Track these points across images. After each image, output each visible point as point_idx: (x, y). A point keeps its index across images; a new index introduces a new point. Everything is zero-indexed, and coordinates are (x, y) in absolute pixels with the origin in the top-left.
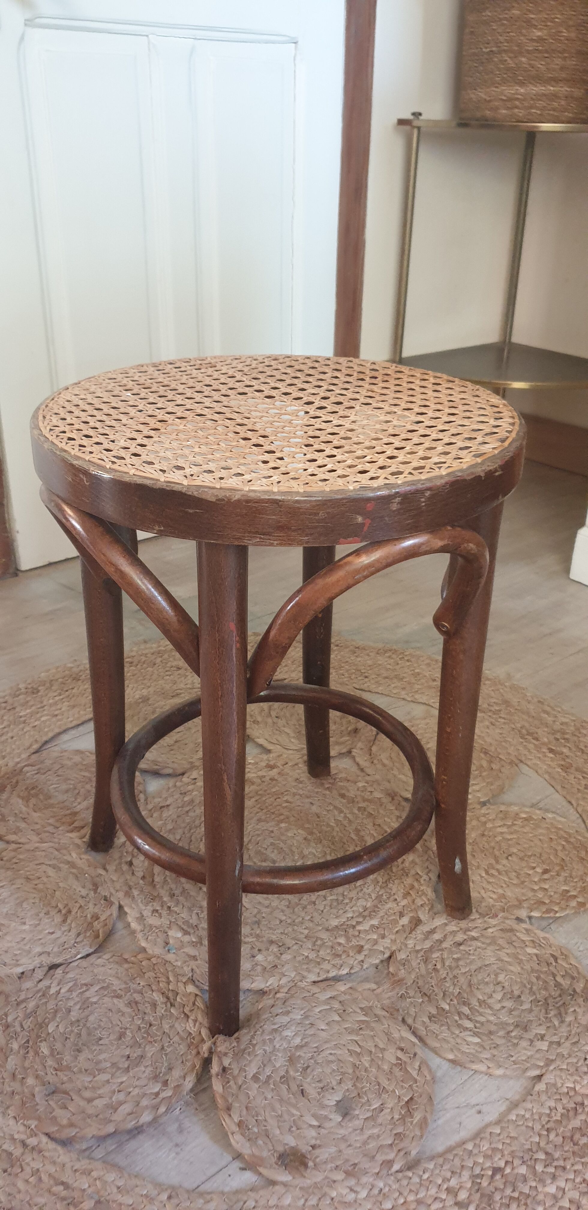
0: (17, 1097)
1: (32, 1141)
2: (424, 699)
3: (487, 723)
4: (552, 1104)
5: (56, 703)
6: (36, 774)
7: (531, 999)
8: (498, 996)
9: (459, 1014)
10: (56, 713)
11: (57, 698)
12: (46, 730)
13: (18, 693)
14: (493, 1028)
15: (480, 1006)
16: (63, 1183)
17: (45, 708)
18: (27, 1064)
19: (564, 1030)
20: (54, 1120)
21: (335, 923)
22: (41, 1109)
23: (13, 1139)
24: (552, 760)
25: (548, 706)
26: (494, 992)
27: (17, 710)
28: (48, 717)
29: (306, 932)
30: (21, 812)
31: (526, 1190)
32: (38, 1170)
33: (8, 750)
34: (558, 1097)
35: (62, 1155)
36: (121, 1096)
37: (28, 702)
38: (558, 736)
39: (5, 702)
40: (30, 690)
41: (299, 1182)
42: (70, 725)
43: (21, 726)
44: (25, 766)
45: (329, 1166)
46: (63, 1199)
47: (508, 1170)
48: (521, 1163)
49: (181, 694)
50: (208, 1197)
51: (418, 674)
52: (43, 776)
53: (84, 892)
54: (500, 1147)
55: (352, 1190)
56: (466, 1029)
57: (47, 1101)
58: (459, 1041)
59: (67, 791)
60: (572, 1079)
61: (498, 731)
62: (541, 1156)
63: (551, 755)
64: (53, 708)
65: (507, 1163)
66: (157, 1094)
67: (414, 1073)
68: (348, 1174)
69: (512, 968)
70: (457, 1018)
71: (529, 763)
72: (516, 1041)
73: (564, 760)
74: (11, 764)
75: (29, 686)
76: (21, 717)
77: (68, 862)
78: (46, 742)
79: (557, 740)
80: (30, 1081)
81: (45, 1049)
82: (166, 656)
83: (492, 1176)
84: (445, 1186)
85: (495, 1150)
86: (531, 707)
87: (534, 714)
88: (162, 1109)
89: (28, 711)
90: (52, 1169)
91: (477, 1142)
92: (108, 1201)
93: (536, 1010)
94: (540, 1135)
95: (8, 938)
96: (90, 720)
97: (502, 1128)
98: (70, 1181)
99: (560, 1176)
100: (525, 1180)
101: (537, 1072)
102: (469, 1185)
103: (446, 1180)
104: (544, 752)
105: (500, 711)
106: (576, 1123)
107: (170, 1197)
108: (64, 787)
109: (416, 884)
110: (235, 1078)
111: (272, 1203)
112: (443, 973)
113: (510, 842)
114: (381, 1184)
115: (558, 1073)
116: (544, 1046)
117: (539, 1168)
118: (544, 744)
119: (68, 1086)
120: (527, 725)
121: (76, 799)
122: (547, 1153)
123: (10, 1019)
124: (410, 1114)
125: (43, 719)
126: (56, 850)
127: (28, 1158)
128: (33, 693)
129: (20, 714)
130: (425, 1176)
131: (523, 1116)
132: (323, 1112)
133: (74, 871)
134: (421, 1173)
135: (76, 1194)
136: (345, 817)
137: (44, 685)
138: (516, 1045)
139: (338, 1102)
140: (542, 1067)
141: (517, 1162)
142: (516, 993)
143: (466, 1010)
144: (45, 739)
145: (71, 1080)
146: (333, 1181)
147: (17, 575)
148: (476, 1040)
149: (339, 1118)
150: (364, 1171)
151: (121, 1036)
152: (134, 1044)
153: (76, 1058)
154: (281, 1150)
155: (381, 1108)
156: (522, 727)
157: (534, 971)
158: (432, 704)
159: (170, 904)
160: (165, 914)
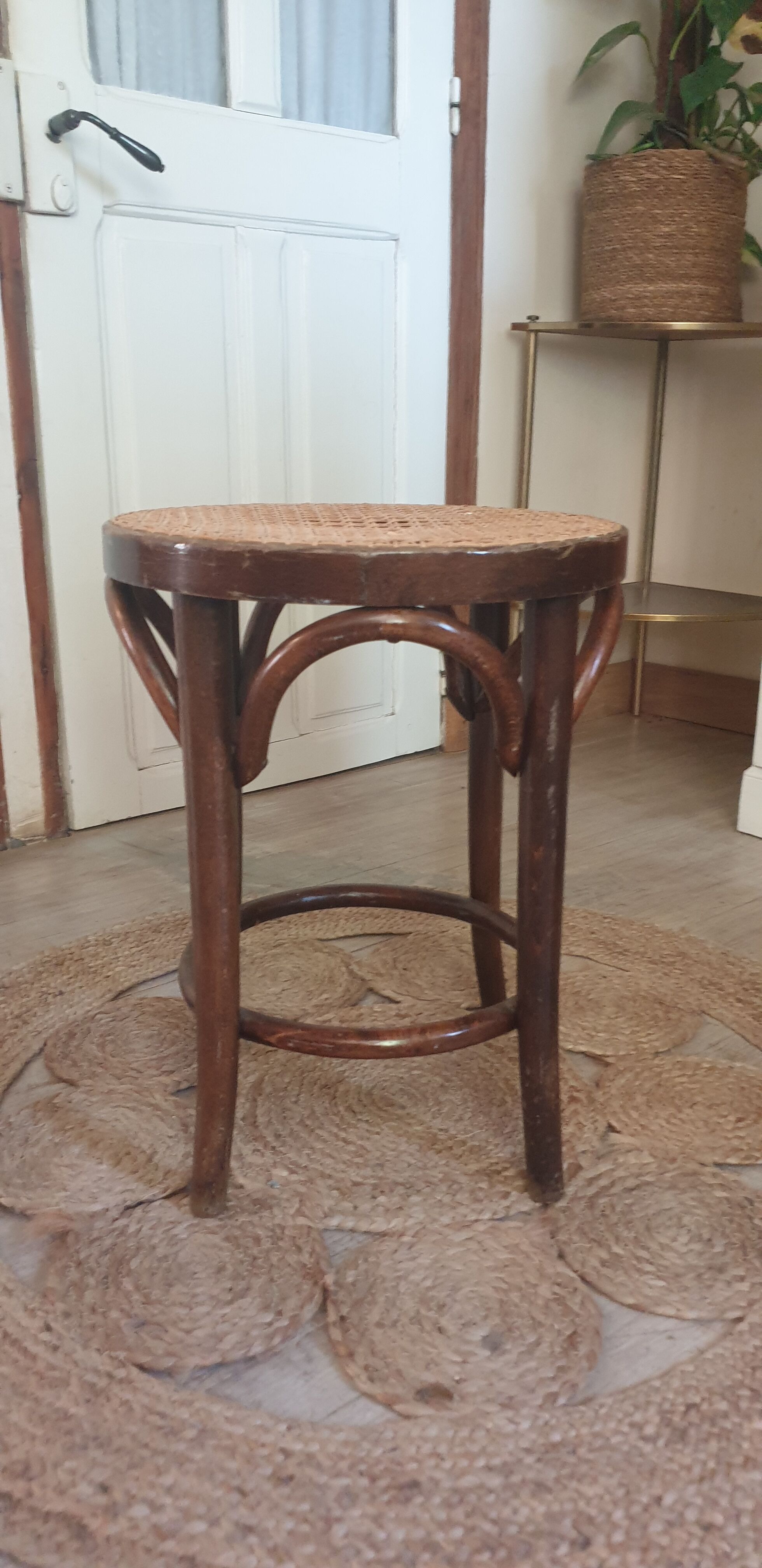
0: (100, 1329)
1: (121, 1373)
3: (659, 974)
4: (758, 1343)
5: (132, 955)
6: (111, 1021)
7: (725, 1242)
8: (684, 1239)
9: (637, 1258)
10: (133, 963)
11: (134, 950)
12: (122, 980)
13: (86, 945)
14: (679, 1271)
15: (663, 1249)
16: (158, 1413)
17: (120, 959)
18: (108, 1298)
23: (96, 1371)
24: (741, 1009)
25: (734, 957)
26: (678, 1235)
27: (86, 961)
28: (124, 968)
30: (96, 1057)
31: (728, 1426)
32: (128, 1400)
33: (76, 999)
35: (155, 1385)
36: (225, 1327)
37: (98, 954)
38: (747, 986)
39: (72, 954)
40: (100, 942)
41: (445, 1414)
42: (151, 976)
43: (90, 976)
44: (96, 1014)
45: (481, 1398)
47: (705, 1406)
48: (720, 1399)
49: (284, 944)
51: (574, 927)
52: (121, 1023)
53: (172, 1133)
54: (694, 1383)
55: (510, 1421)
56: (648, 1273)
57: (136, 1332)
58: (640, 1285)
59: (151, 1037)
61: (673, 981)
62: (746, 1393)
63: (740, 1005)
64: (130, 959)
65: (703, 1399)
66: (270, 1324)
67: (576, 1308)
68: (505, 1406)
69: (698, 1211)
70: (634, 1262)
71: (712, 1013)
72: (708, 1283)
73: (754, 1009)
74: (81, 1012)
75: (101, 939)
76: (90, 967)
77: (151, 1105)
78: (124, 991)
79: (746, 990)
80: (114, 1314)
81: (128, 1284)
83: (686, 1412)
84: (627, 1420)
85: (687, 1386)
86: (713, 959)
87: (717, 966)
88: (277, 1340)
89: (99, 962)
90: (145, 1400)
91: (666, 1379)
92: (215, 1430)
93: (731, 1253)
94: (742, 1372)
95: (83, 1177)
96: (174, 971)
97: (697, 1367)
98: (168, 1412)
100: (726, 1415)
101: (737, 1314)
102: (657, 1419)
103: (629, 1414)
104: (731, 1002)
105: (675, 962)
107: (289, 1428)
108: (147, 1032)
109: (578, 1133)
110: (355, 1326)
111: (415, 1433)
112: (614, 1218)
113: (693, 1091)
114: (546, 1416)
116: (744, 1286)
117: (744, 1405)
118: (729, 994)
119: (161, 1318)
120: (708, 976)
121: (162, 1045)
122: (752, 1390)
123: (82, 1255)
124: (574, 1347)
125: (117, 969)
126: (136, 1092)
127: (115, 1389)
128: (105, 944)
129: (90, 965)
130: (603, 1411)
131: (722, 1355)
132: (468, 1348)
133: (159, 1113)
134: (597, 1408)
135: (175, 1423)
136: (492, 1066)
137: (118, 937)
138: (710, 1287)
139: (486, 1337)
140: (744, 1308)
142: (706, 1236)
143: (644, 1254)
144: (120, 988)
145: (162, 1312)
146: (488, 1413)
147: (69, 835)
148: (662, 1283)
149: (487, 1353)
150: (524, 1404)
151: (220, 1270)
152: (236, 1277)
153: (168, 1291)
154: (419, 1386)
155: (538, 1343)
156: (703, 978)
157: (724, 1214)
158: (591, 957)
159: (274, 1144)
160: (268, 1153)
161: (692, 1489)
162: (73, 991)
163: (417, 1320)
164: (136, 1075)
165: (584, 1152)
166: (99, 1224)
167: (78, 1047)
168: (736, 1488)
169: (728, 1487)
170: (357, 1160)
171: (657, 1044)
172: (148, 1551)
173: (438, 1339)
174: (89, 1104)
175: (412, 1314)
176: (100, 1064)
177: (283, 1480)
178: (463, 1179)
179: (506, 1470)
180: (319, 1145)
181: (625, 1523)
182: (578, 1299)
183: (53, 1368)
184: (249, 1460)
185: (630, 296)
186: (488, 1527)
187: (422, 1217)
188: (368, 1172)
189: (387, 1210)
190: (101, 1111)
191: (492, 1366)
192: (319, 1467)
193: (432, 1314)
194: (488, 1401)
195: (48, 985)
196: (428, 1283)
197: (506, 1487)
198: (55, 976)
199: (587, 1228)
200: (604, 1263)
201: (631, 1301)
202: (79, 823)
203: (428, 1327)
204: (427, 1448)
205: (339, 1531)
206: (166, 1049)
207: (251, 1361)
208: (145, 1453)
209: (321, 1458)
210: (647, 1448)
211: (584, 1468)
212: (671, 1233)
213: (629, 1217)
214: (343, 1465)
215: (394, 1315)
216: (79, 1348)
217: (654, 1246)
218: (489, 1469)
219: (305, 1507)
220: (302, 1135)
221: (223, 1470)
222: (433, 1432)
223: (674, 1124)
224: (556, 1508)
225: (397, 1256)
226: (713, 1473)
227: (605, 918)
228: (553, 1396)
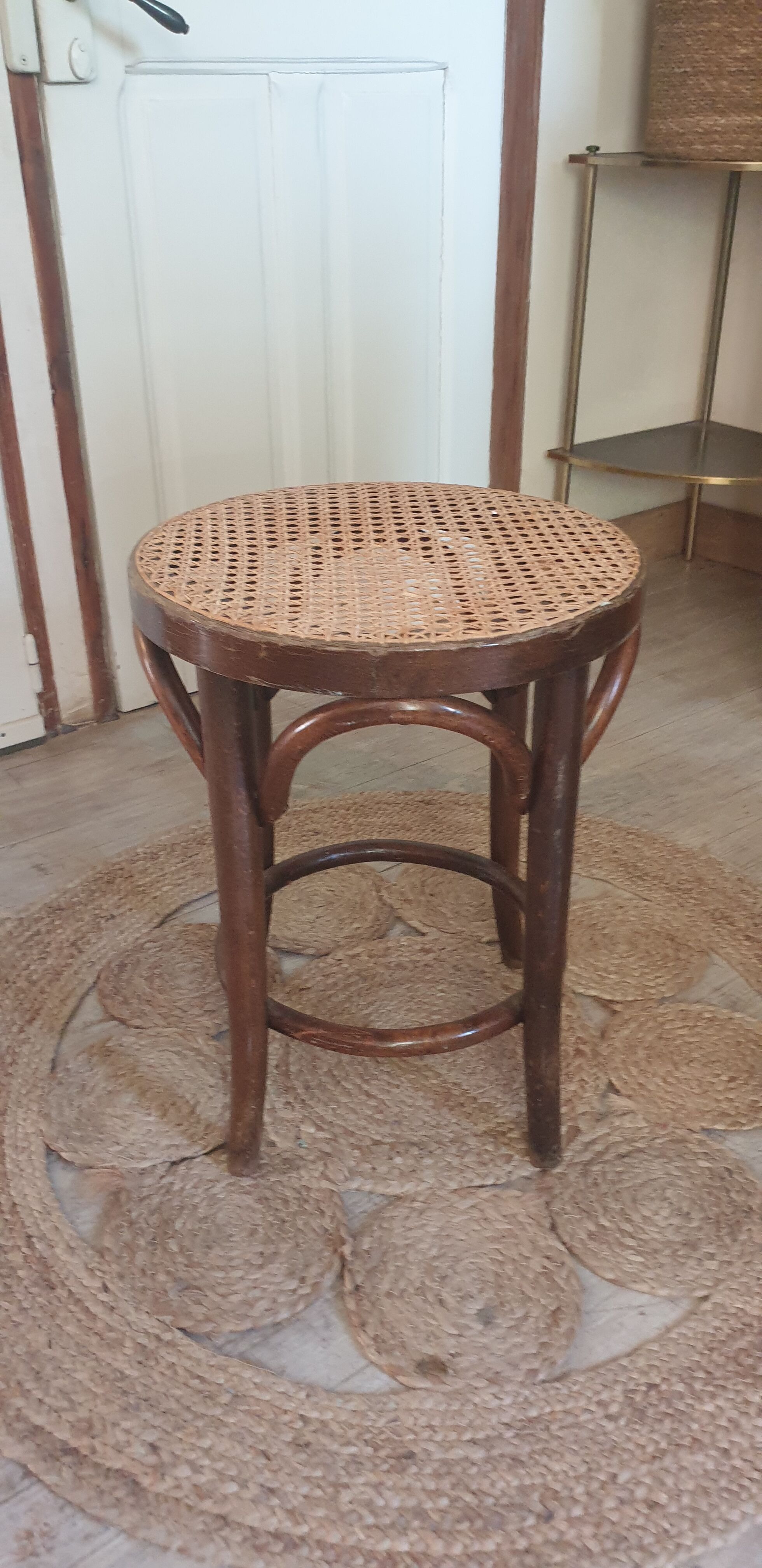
0: (149, 1293)
1: (167, 1336)
2: (602, 874)
3: (675, 904)
4: (717, 1323)
5: (178, 871)
6: (160, 951)
7: (702, 1216)
8: (665, 1212)
9: (620, 1231)
10: (179, 882)
11: (180, 865)
12: (169, 902)
13: (136, 858)
14: (658, 1246)
15: (644, 1222)
16: (199, 1377)
17: (167, 876)
18: (156, 1261)
19: (736, 1249)
20: (189, 1315)
22: (175, 1304)
23: (147, 1333)
24: (749, 949)
25: (750, 884)
26: (660, 1208)
27: (136, 878)
28: (170, 887)
30: (144, 994)
31: (682, 1407)
32: (174, 1364)
33: (126, 924)
34: (724, 1317)
35: (197, 1351)
36: (256, 1293)
37: (147, 869)
39: (122, 869)
40: (148, 856)
41: (440, 1387)
42: (195, 897)
43: (140, 897)
44: (145, 942)
45: (472, 1373)
46: (200, 1392)
47: (664, 1387)
48: (678, 1380)
50: (347, 1397)
51: (597, 844)
52: (168, 953)
53: (212, 1081)
54: (657, 1363)
55: (495, 1397)
56: (629, 1247)
57: (180, 1296)
59: (194, 971)
60: (741, 1299)
61: (687, 913)
62: (701, 1374)
63: (747, 943)
64: (176, 877)
65: (663, 1379)
66: (294, 1291)
67: (562, 1283)
68: (492, 1382)
69: (681, 1183)
70: (618, 1235)
71: (721, 951)
72: (682, 1260)
74: (130, 940)
75: (149, 851)
76: (140, 886)
77: (195, 1050)
78: (169, 915)
80: (161, 1277)
81: (173, 1246)
82: (302, 818)
83: (647, 1392)
84: (595, 1399)
85: (651, 1366)
86: (729, 885)
87: (731, 895)
88: (300, 1307)
89: (147, 879)
90: (188, 1364)
91: (633, 1358)
92: (245, 1396)
93: (706, 1227)
94: (701, 1353)
95: (133, 1130)
96: (215, 892)
97: (661, 1347)
98: (207, 1376)
99: (720, 1395)
100: (681, 1396)
101: (704, 1292)
102: (621, 1399)
103: (598, 1393)
104: (739, 940)
105: (691, 889)
106: (742, 1343)
107: (308, 1396)
108: (190, 966)
110: (368, 1295)
111: (413, 1406)
115: (727, 1292)
116: (713, 1265)
117: (698, 1386)
118: (740, 930)
119: (201, 1283)
120: (722, 907)
121: (205, 980)
122: (707, 1372)
123: (134, 1215)
124: (556, 1323)
125: (164, 889)
126: (181, 1035)
127: (163, 1352)
128: (152, 858)
129: (140, 883)
130: (576, 1388)
131: (685, 1335)
132: (463, 1321)
133: (201, 1058)
134: (571, 1385)
135: (213, 1388)
137: (165, 850)
138: (682, 1264)
139: (479, 1311)
140: (710, 1287)
141: (674, 1379)
142: (685, 1210)
144: (167, 911)
145: (203, 1276)
146: (476, 1388)
147: (118, 718)
148: (640, 1259)
149: (480, 1327)
150: (509, 1380)
151: (253, 1233)
152: (268, 1241)
153: (206, 1254)
154: (418, 1358)
155: (526, 1317)
156: (716, 910)
157: (706, 1186)
158: (611, 881)
159: (303, 1097)
160: (298, 1106)
161: (644, 1468)
162: (122, 914)
163: (421, 1290)
164: (182, 1015)
165: (584, 1114)
166: (148, 1181)
167: (129, 981)
168: (682, 1468)
169: (674, 1468)
170: (378, 1116)
171: (663, 989)
172: (190, 1508)
173: (439, 1312)
174: (138, 1047)
175: (418, 1284)
176: (148, 1002)
177: (301, 1445)
178: (472, 1142)
179: (488, 1443)
180: (344, 1099)
181: (584, 1499)
182: (564, 1274)
183: (111, 1329)
184: (274, 1425)
185: (700, 130)
186: (468, 1498)
187: (432, 1181)
188: (386, 1129)
189: (402, 1174)
190: (150, 1056)
191: (484, 1340)
192: (332, 1435)
193: (435, 1285)
194: (478, 1375)
195: (100, 907)
196: (434, 1252)
197: (487, 1460)
198: (108, 896)
199: (579, 1198)
200: (591, 1235)
201: (611, 1276)
202: (126, 706)
203: (431, 1298)
204: (423, 1421)
205: (345, 1496)
206: (209, 985)
207: (277, 1326)
208: (188, 1416)
209: (335, 1427)
210: (610, 1426)
211: (554, 1444)
212: (654, 1206)
213: (618, 1186)
214: (352, 1433)
215: (402, 1284)
216: (132, 1311)
217: (636, 1218)
218: (473, 1442)
219: (318, 1473)
220: (329, 1086)
221: (252, 1434)
222: (429, 1405)
223: (671, 1084)
224: (528, 1482)
225: (409, 1224)
226: (664, 1452)
227: (629, 834)
228: (534, 1372)
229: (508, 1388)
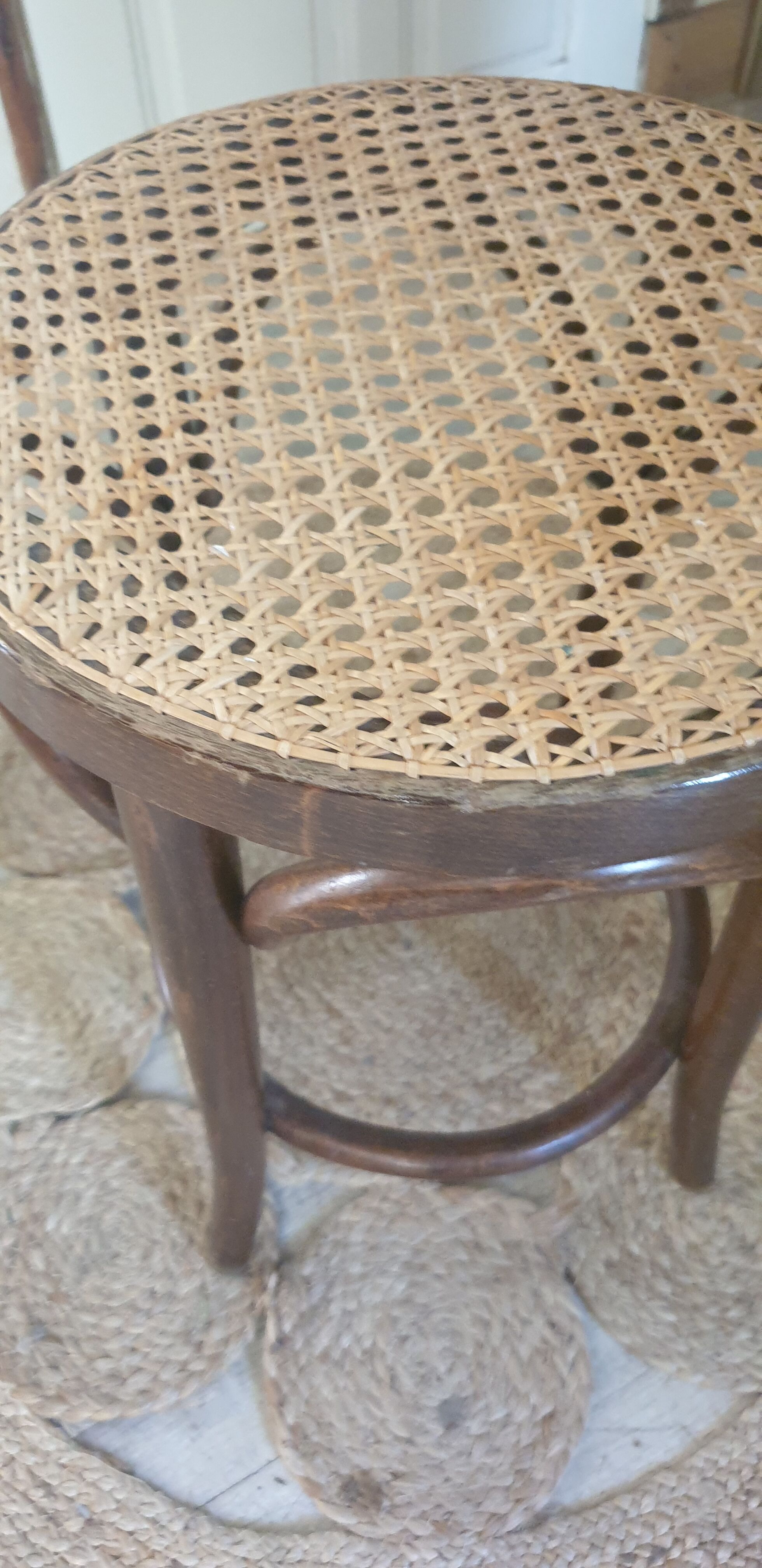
9: (654, 1264)
14: (700, 1299)
16: (45, 1485)
20: (38, 1386)
21: (487, 1072)
22: (24, 1364)
29: (442, 1085)
32: (13, 1459)
35: (47, 1440)
41: (367, 1529)
45: (413, 1512)
46: (44, 1511)
47: (675, 1554)
48: (696, 1544)
50: (241, 1534)
53: (115, 981)
54: (669, 1510)
55: (441, 1556)
58: (644, 1315)
62: (730, 1537)
66: (185, 1365)
67: (564, 1370)
68: (438, 1527)
70: (648, 1272)
72: (731, 1329)
80: (13, 1314)
81: (37, 1261)
83: (651, 1560)
88: (189, 1390)
90: (31, 1460)
92: (101, 1523)
94: (734, 1501)
97: (680, 1479)
98: (54, 1483)
101: (753, 1388)
110: (296, 1355)
111: (325, 1558)
114: (484, 1552)
119: (64, 1331)
124: (544, 1441)
131: (716, 1462)
132: (419, 1419)
134: (546, 1539)
138: (730, 1336)
139: (445, 1403)
141: (691, 1542)
143: (665, 1260)
145: (68, 1319)
146: (416, 1537)
148: (671, 1318)
149: (440, 1431)
150: (463, 1529)
153: (81, 1282)
154: (346, 1472)
191: (441, 1455)
194: (423, 1515)
200: (611, 1268)
203: (380, 1372)
228: (498, 1518)
229: (458, 1542)
